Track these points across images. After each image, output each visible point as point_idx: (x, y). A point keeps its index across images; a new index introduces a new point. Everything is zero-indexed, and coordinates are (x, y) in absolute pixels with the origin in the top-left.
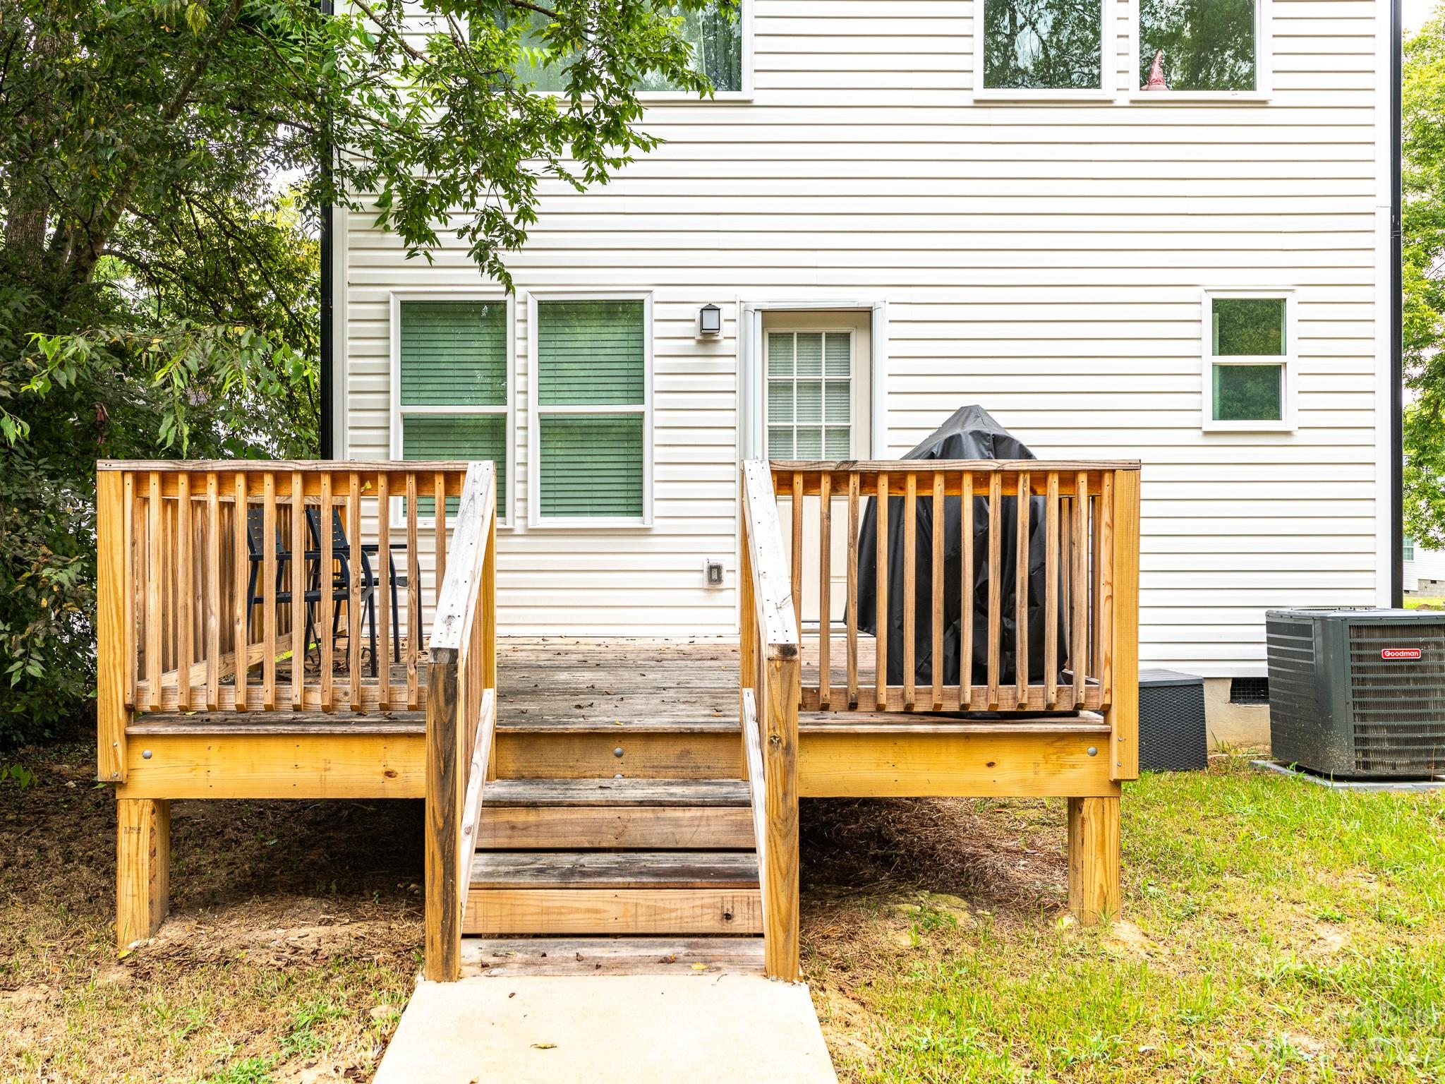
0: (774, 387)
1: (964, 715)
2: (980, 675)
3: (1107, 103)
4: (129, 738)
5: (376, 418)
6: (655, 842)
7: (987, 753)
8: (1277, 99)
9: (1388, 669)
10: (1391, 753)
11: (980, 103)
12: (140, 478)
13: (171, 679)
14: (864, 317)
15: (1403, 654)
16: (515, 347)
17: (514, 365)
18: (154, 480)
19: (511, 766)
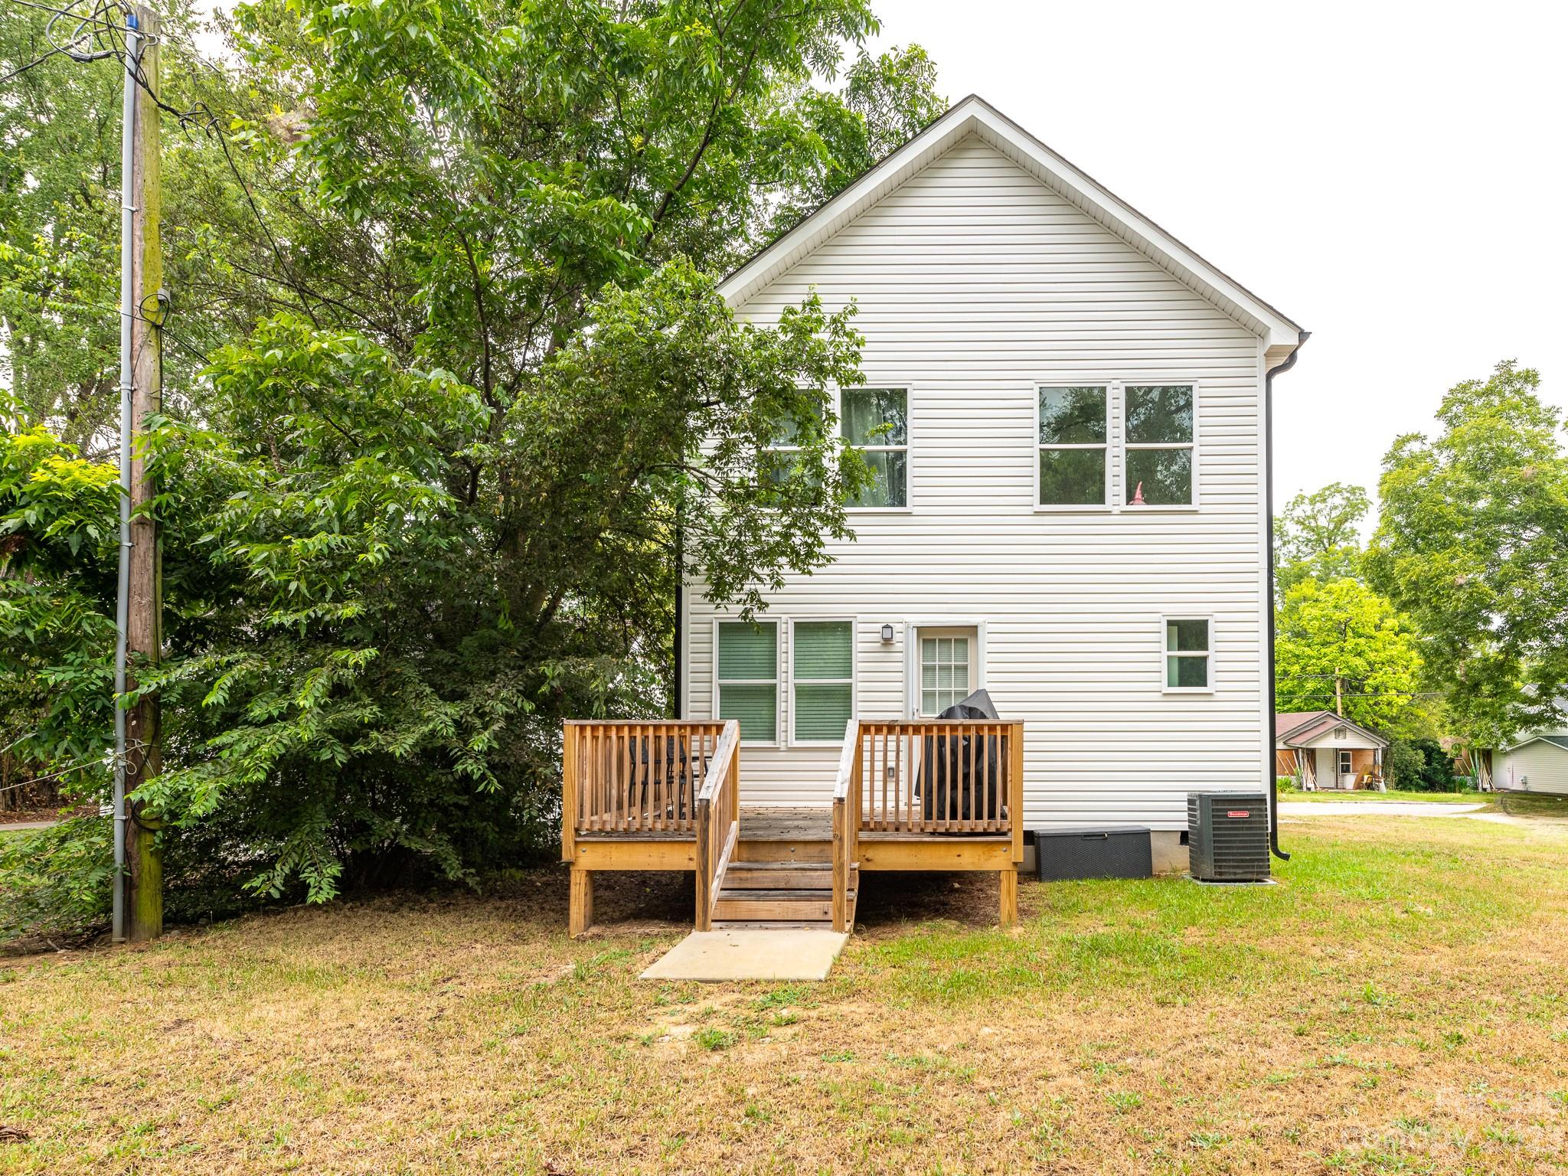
0: (926, 669)
1: (948, 834)
2: (954, 816)
3: (1108, 513)
4: (576, 843)
5: (705, 686)
6: (802, 886)
7: (956, 850)
8: (1204, 509)
9: (1232, 822)
10: (1234, 867)
11: (1037, 513)
12: (582, 728)
13: (595, 818)
14: (973, 630)
15: (1239, 814)
16: (781, 647)
17: (780, 657)
18: (589, 729)
19: (745, 855)
